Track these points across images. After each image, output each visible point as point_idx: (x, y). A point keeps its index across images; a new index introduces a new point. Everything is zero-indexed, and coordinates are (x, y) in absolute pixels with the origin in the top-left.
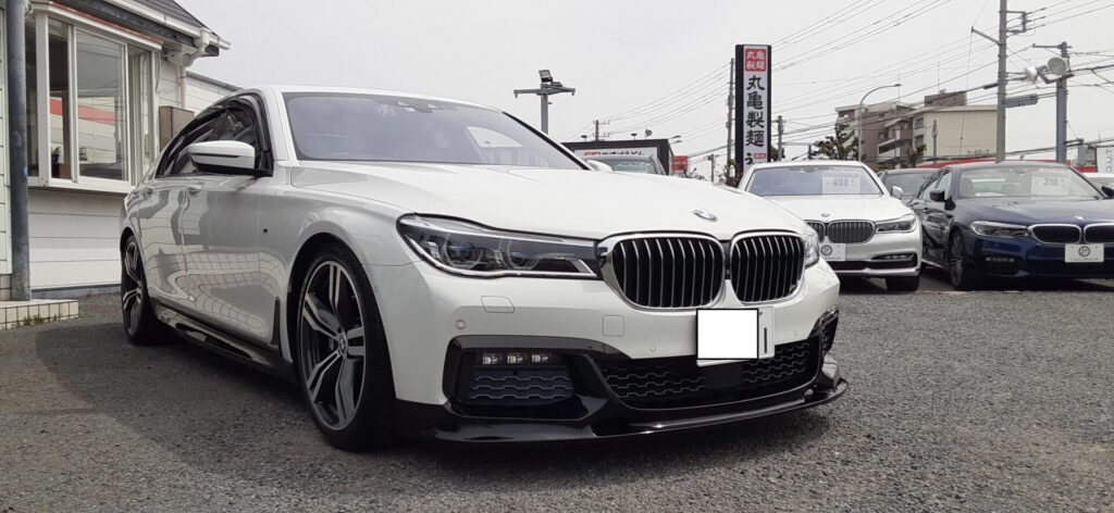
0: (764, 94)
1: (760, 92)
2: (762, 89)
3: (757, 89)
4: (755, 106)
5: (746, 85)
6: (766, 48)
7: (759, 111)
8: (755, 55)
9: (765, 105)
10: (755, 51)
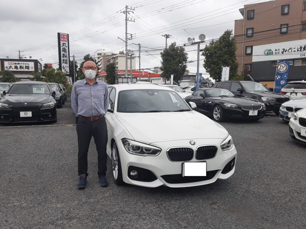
0: (67, 48)
1: (66, 48)
2: (66, 47)
3: (65, 47)
4: (64, 52)
5: (61, 45)
6: (67, 35)
7: (66, 53)
8: (64, 36)
9: (67, 52)
10: (64, 35)
